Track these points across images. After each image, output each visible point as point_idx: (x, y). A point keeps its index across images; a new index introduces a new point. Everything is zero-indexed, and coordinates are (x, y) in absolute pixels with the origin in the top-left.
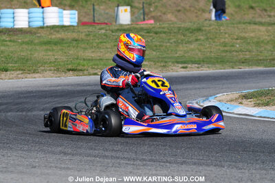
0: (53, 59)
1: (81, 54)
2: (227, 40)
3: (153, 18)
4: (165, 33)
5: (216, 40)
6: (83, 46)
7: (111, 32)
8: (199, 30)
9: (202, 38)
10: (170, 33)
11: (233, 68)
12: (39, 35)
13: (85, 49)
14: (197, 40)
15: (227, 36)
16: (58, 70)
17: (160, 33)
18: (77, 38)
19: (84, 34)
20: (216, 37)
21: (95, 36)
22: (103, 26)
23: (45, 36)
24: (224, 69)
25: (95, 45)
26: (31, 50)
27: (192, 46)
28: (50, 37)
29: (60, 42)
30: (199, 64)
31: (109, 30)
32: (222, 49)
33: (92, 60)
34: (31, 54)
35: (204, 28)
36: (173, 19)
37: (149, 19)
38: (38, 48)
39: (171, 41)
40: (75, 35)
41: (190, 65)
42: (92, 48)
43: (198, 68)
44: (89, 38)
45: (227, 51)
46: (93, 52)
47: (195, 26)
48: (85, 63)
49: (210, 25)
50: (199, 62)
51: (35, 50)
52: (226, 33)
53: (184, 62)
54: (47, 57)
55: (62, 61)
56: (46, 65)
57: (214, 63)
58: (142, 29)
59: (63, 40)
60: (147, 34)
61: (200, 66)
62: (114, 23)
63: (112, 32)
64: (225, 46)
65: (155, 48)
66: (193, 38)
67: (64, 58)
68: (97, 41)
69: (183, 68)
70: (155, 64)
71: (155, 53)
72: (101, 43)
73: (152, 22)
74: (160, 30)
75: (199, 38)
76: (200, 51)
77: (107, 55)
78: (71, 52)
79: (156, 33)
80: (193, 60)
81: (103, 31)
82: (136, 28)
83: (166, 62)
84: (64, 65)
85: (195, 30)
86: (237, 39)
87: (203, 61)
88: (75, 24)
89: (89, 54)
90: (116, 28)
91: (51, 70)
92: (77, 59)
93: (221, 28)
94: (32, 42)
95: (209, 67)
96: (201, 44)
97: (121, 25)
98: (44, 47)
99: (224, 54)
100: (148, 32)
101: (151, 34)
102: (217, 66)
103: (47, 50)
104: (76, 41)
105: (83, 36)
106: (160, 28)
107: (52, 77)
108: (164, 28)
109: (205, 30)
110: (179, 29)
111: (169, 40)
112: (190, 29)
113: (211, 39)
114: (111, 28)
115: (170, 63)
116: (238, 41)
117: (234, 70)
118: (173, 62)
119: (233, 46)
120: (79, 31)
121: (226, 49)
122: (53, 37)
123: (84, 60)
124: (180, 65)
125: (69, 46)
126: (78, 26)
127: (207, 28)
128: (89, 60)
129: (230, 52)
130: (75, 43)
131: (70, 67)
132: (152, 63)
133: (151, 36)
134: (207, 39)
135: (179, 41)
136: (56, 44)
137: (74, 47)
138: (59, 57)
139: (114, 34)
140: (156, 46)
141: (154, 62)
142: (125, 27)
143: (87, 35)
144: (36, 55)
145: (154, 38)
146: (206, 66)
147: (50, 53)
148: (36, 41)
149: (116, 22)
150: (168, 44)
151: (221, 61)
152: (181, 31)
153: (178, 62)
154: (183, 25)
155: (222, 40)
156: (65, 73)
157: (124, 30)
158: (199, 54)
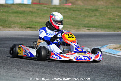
0: (19, 21)
1: (34, 19)
2: (111, 16)
3: (71, 2)
4: (78, 11)
5: (105, 16)
6: (35, 15)
7: (50, 9)
8: (97, 10)
9: (98, 14)
10: (81, 11)
11: (114, 31)
12: (12, 8)
13: (36, 17)
14: (95, 15)
15: (111, 14)
16: (22, 27)
17: (76, 11)
18: (32, 11)
19: (35, 9)
20: (105, 15)
23: (15, 9)
24: (110, 31)
25: (41, 15)
26: (8, 16)
27: (93, 19)
28: (17, 9)
29: (23, 12)
30: (96, 28)
31: (49, 7)
32: (108, 21)
33: (40, 23)
34: (7, 18)
35: (99, 9)
36: (81, 4)
38: (11, 15)
39: (82, 15)
40: (31, 9)
41: (91, 29)
42: (39, 16)
43: (96, 30)
44: (38, 11)
45: (111, 22)
46: (40, 19)
47: (94, 8)
48: (36, 24)
49: (102, 8)
50: (97, 27)
51: (10, 16)
52: (110, 13)
53: (89, 27)
54: (16, 20)
55: (24, 23)
56: (16, 24)
58: (66, 8)
59: (24, 11)
60: (69, 11)
61: (97, 29)
64: (110, 19)
65: (73, 18)
66: (93, 14)
67: (25, 21)
68: (42, 13)
69: (88, 30)
70: (73, 27)
71: (73, 21)
72: (45, 14)
73: (70, 4)
74: (76, 9)
75: (96, 14)
76: (97, 21)
78: (29, 18)
79: (74, 11)
80: (93, 26)
81: (46, 8)
82: (63, 8)
83: (79, 26)
84: (25, 25)
85: (94, 10)
86: (116, 16)
87: (99, 27)
88: (30, 3)
89: (38, 20)
91: (18, 27)
92: (32, 22)
93: (109, 10)
94: (8, 11)
95: (102, 30)
96: (97, 18)
98: (15, 15)
99: (109, 24)
100: (70, 10)
102: (106, 30)
103: (16, 16)
104: (31, 12)
105: (35, 10)
106: (76, 8)
107: (19, 30)
108: (78, 8)
109: (100, 11)
110: (86, 9)
111: (80, 14)
113: (103, 15)
115: (81, 27)
118: (83, 27)
119: (114, 20)
120: (33, 7)
121: (110, 21)
122: (19, 9)
123: (36, 22)
124: (87, 28)
125: (27, 15)
127: (101, 10)
128: (38, 23)
129: (113, 23)
130: (31, 13)
131: (28, 26)
132: (72, 26)
133: (71, 12)
134: (101, 15)
135: (86, 15)
136: (21, 13)
137: (30, 15)
138: (22, 20)
139: (51, 10)
140: (73, 17)
141: (73, 25)
144: (10, 19)
145: (72, 13)
146: (100, 29)
147: (17, 18)
148: (10, 11)
149: (51, 4)
150: (80, 17)
151: (108, 27)
152: (87, 10)
153: (85, 27)
154: (88, 7)
155: (109, 16)
156: (26, 29)
157: (57, 8)
158: (96, 23)
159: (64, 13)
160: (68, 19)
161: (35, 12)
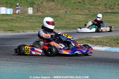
0: (3, 26)
1: (14, 24)
3: (41, 12)
8: (58, 16)
9: (59, 19)
11: (70, 30)
13: (15, 23)
14: (57, 20)
15: (68, 19)
16: (5, 30)
19: (15, 17)
21: (19, 18)
22: (22, 15)
24: (67, 31)
25: (19, 21)
29: (6, 20)
30: (58, 29)
32: (66, 23)
33: (18, 27)
36: (48, 12)
37: (39, 12)
40: (12, 18)
42: (18, 22)
45: (68, 24)
47: (56, 15)
49: (62, 15)
54: (1, 26)
57: (63, 29)
58: (37, 16)
62: (26, 14)
63: (26, 17)
64: (67, 22)
67: (7, 26)
71: (41, 25)
72: (21, 20)
73: (41, 13)
74: (43, 16)
75: (58, 19)
76: (58, 24)
77: (24, 25)
78: (10, 24)
81: (22, 16)
82: (34, 16)
84: (7, 29)
86: (72, 20)
88: (12, 14)
89: (17, 25)
90: (27, 15)
91: (2, 30)
92: (12, 26)
93: (66, 16)
95: (61, 30)
96: (59, 22)
97: (29, 14)
99: (67, 25)
100: (39, 17)
101: (40, 18)
102: (65, 30)
104: (12, 20)
105: (14, 18)
107: (3, 33)
108: (45, 15)
109: (60, 16)
112: (54, 16)
113: (63, 20)
114: (25, 15)
116: (72, 21)
117: (70, 31)
119: (70, 22)
120: (13, 16)
122: (3, 18)
123: (15, 27)
125: (9, 22)
126: (13, 14)
128: (17, 27)
129: (69, 24)
130: (11, 21)
131: (9, 29)
132: (40, 28)
134: (61, 20)
136: (4, 21)
137: (11, 22)
140: (42, 22)
142: (31, 15)
143: (16, 18)
146: (60, 29)
147: (2, 24)
149: (27, 13)
151: (66, 28)
154: (52, 15)
155: (66, 20)
156: (8, 31)
157: (30, 16)
158: (58, 25)
159: (35, 19)
160: (38, 23)
161: (14, 19)
